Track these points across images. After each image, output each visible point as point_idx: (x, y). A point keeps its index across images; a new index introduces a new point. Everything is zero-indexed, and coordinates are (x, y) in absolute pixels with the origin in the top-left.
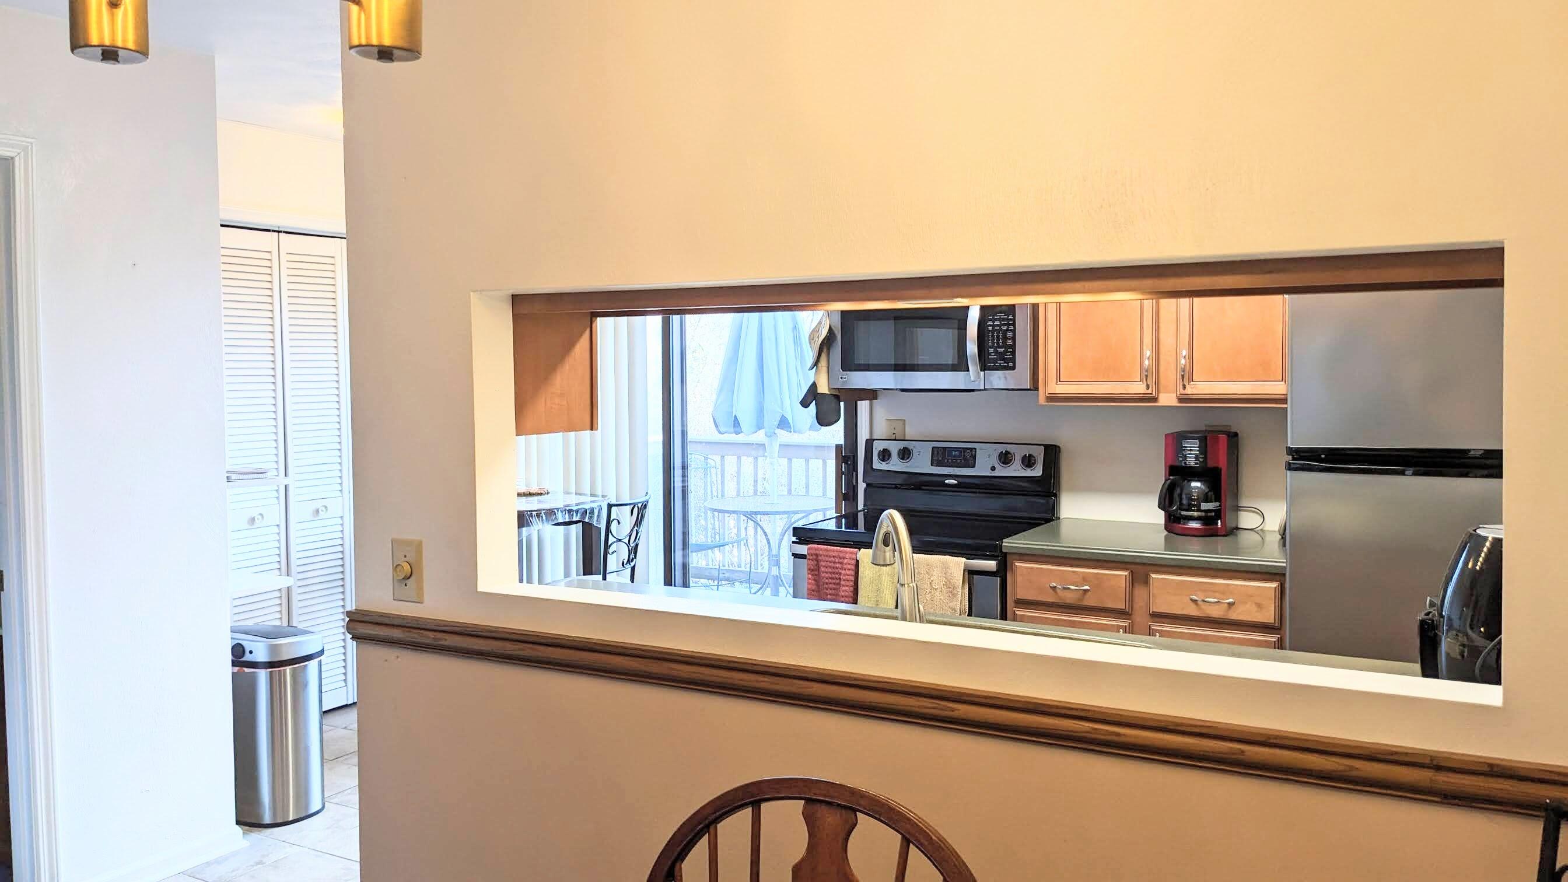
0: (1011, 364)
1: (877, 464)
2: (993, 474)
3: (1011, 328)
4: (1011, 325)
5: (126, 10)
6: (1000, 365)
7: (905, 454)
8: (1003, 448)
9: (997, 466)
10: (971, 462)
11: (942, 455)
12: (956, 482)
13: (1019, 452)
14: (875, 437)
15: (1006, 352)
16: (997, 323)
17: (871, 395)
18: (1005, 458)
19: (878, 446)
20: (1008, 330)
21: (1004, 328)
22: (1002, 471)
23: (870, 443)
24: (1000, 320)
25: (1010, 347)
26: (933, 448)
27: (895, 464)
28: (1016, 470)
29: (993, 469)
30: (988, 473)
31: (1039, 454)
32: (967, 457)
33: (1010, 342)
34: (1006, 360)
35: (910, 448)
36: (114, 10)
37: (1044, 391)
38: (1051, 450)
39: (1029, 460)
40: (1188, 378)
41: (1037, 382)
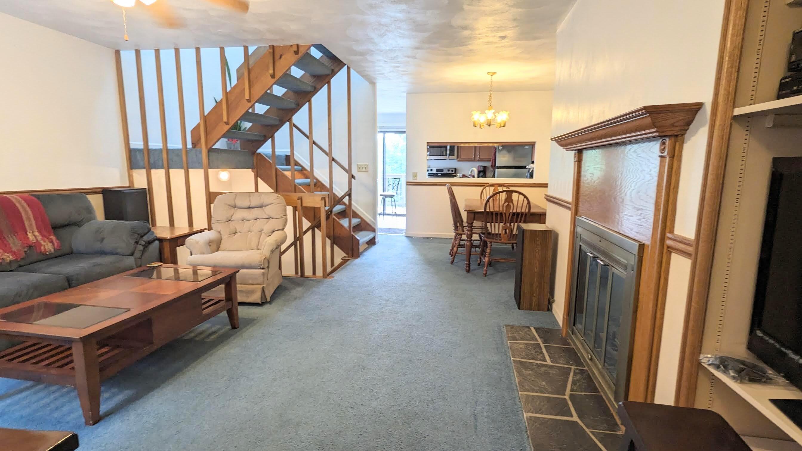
7: (431, 170)
9: (447, 172)
10: (443, 171)
11: (438, 170)
12: (441, 174)
13: (451, 170)
18: (449, 170)
26: (436, 169)
27: (429, 172)
31: (454, 170)
37: (458, 159)
38: (455, 169)
39: (452, 171)
40: (479, 157)
41: (458, 158)
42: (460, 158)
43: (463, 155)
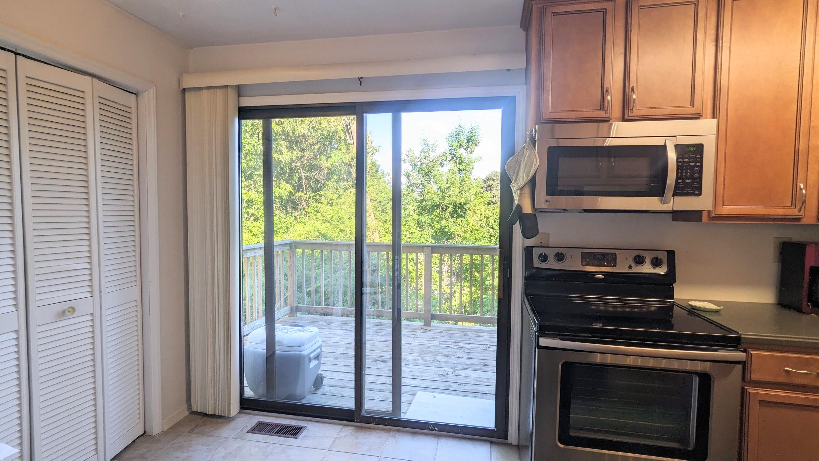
0: (697, 192)
1: (537, 264)
2: (631, 271)
3: (698, 164)
4: (699, 162)
6: (687, 192)
7: (560, 257)
8: (636, 253)
9: (633, 265)
10: (613, 263)
11: (589, 257)
12: (603, 277)
13: (648, 256)
15: (692, 183)
16: (686, 160)
18: (639, 260)
19: (536, 252)
20: (695, 166)
21: (692, 164)
22: (637, 269)
23: (529, 250)
24: (689, 158)
25: (697, 178)
26: (582, 253)
27: (552, 264)
28: (647, 268)
29: (630, 267)
30: (627, 270)
31: (664, 257)
32: (609, 259)
33: (696, 175)
34: (694, 189)
35: (563, 253)
39: (656, 262)
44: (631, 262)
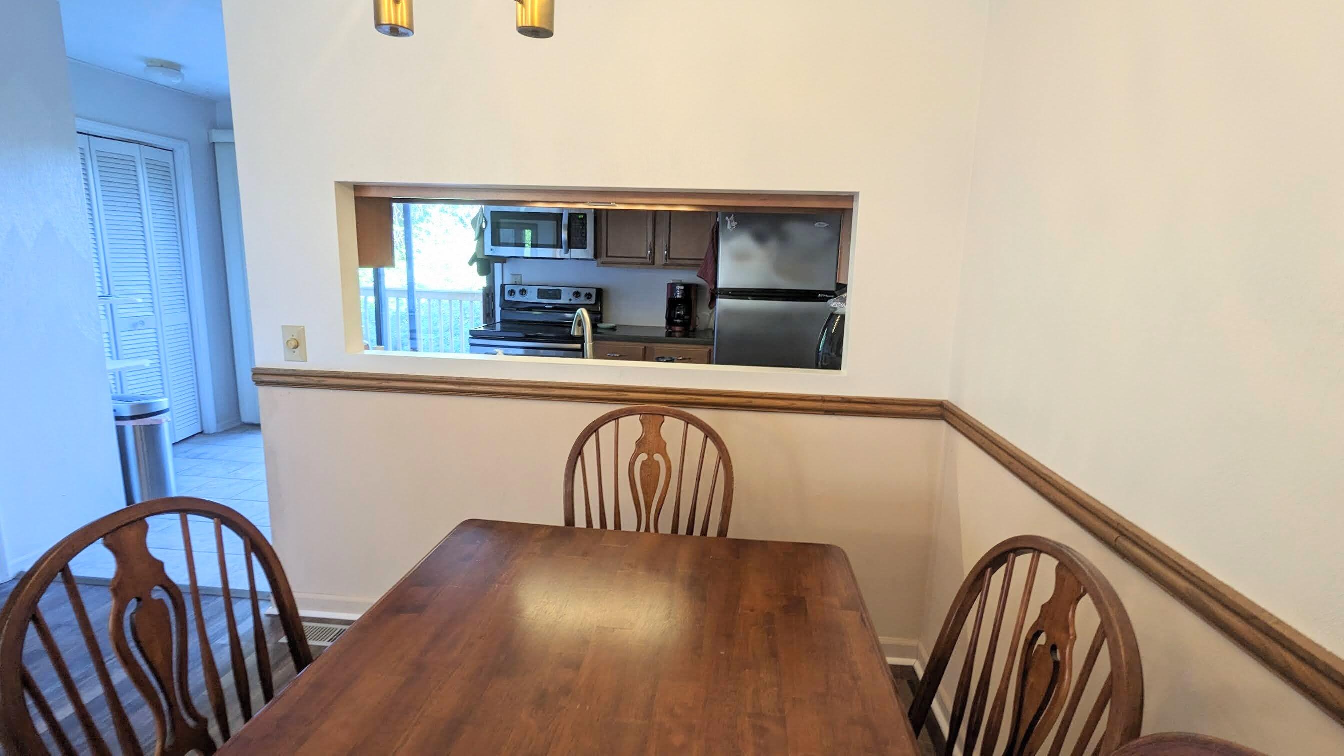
0: (584, 246)
1: (507, 298)
2: (571, 303)
5: (402, 5)
7: (523, 292)
8: (575, 290)
9: (572, 299)
10: (559, 297)
11: (542, 294)
12: (551, 307)
13: (584, 292)
14: (505, 283)
17: (503, 260)
18: (577, 295)
19: (508, 289)
22: (575, 302)
23: (503, 287)
26: (539, 290)
27: (518, 298)
28: (582, 301)
29: (571, 300)
30: (568, 302)
31: (593, 292)
32: (557, 295)
34: (581, 244)
35: (526, 289)
36: (397, 5)
37: (600, 260)
38: (600, 292)
39: (589, 296)
40: (668, 256)
41: (596, 256)
42: (607, 257)
43: (616, 244)
44: (571, 297)
